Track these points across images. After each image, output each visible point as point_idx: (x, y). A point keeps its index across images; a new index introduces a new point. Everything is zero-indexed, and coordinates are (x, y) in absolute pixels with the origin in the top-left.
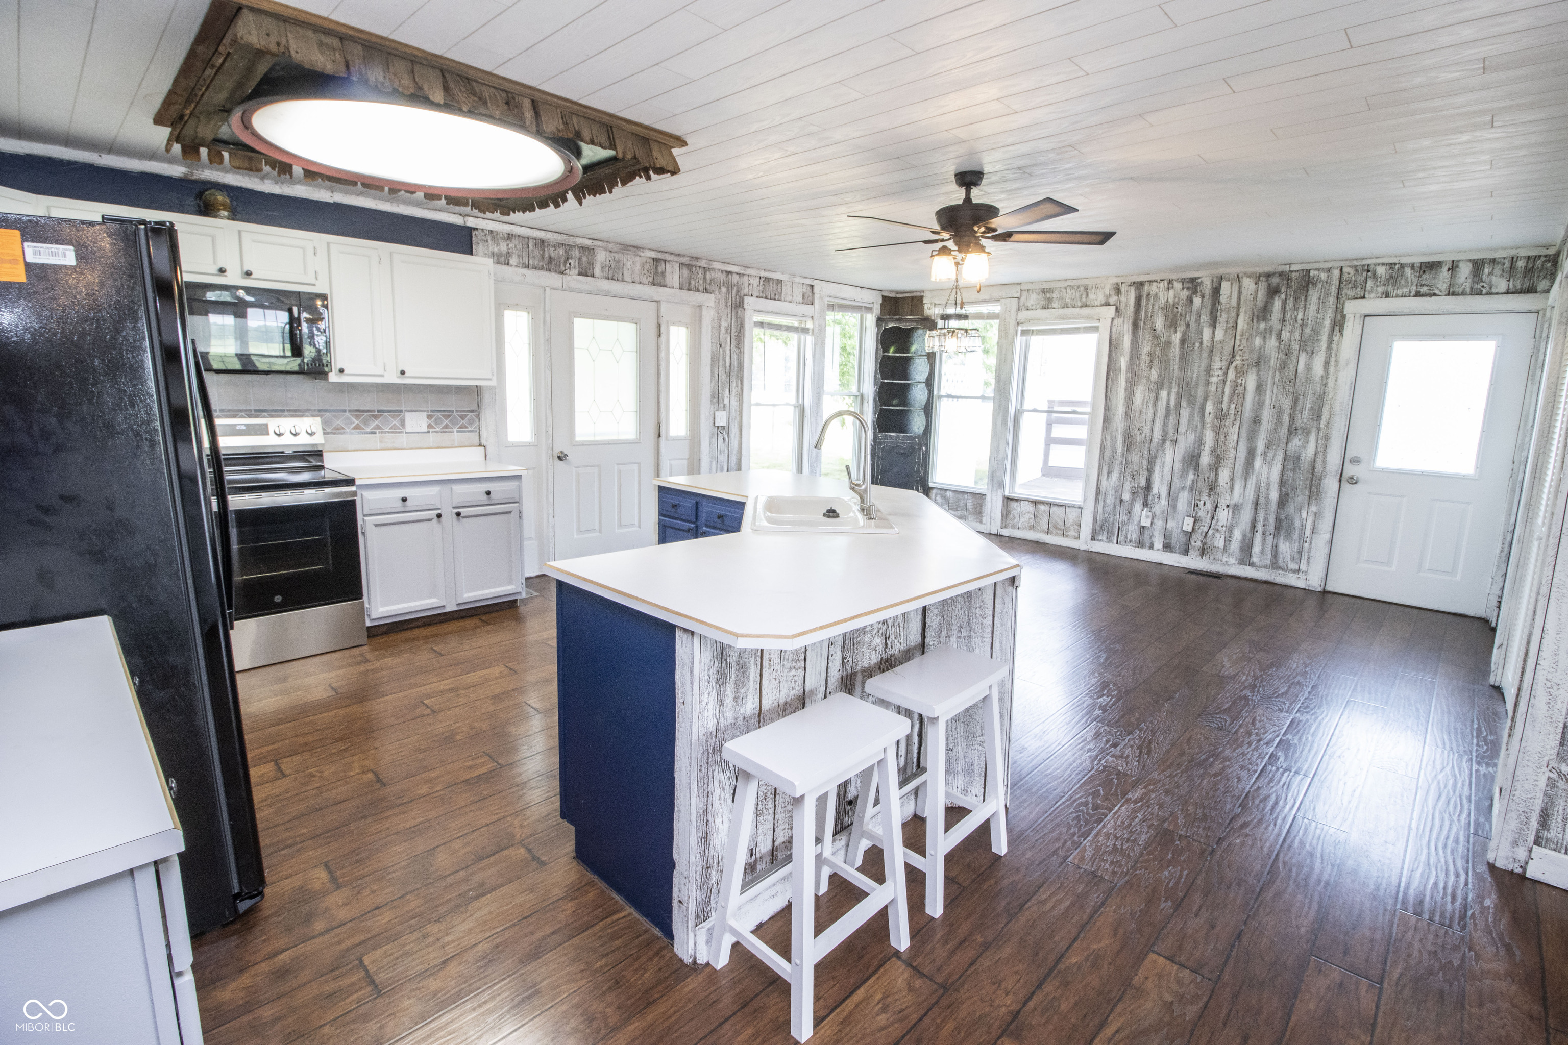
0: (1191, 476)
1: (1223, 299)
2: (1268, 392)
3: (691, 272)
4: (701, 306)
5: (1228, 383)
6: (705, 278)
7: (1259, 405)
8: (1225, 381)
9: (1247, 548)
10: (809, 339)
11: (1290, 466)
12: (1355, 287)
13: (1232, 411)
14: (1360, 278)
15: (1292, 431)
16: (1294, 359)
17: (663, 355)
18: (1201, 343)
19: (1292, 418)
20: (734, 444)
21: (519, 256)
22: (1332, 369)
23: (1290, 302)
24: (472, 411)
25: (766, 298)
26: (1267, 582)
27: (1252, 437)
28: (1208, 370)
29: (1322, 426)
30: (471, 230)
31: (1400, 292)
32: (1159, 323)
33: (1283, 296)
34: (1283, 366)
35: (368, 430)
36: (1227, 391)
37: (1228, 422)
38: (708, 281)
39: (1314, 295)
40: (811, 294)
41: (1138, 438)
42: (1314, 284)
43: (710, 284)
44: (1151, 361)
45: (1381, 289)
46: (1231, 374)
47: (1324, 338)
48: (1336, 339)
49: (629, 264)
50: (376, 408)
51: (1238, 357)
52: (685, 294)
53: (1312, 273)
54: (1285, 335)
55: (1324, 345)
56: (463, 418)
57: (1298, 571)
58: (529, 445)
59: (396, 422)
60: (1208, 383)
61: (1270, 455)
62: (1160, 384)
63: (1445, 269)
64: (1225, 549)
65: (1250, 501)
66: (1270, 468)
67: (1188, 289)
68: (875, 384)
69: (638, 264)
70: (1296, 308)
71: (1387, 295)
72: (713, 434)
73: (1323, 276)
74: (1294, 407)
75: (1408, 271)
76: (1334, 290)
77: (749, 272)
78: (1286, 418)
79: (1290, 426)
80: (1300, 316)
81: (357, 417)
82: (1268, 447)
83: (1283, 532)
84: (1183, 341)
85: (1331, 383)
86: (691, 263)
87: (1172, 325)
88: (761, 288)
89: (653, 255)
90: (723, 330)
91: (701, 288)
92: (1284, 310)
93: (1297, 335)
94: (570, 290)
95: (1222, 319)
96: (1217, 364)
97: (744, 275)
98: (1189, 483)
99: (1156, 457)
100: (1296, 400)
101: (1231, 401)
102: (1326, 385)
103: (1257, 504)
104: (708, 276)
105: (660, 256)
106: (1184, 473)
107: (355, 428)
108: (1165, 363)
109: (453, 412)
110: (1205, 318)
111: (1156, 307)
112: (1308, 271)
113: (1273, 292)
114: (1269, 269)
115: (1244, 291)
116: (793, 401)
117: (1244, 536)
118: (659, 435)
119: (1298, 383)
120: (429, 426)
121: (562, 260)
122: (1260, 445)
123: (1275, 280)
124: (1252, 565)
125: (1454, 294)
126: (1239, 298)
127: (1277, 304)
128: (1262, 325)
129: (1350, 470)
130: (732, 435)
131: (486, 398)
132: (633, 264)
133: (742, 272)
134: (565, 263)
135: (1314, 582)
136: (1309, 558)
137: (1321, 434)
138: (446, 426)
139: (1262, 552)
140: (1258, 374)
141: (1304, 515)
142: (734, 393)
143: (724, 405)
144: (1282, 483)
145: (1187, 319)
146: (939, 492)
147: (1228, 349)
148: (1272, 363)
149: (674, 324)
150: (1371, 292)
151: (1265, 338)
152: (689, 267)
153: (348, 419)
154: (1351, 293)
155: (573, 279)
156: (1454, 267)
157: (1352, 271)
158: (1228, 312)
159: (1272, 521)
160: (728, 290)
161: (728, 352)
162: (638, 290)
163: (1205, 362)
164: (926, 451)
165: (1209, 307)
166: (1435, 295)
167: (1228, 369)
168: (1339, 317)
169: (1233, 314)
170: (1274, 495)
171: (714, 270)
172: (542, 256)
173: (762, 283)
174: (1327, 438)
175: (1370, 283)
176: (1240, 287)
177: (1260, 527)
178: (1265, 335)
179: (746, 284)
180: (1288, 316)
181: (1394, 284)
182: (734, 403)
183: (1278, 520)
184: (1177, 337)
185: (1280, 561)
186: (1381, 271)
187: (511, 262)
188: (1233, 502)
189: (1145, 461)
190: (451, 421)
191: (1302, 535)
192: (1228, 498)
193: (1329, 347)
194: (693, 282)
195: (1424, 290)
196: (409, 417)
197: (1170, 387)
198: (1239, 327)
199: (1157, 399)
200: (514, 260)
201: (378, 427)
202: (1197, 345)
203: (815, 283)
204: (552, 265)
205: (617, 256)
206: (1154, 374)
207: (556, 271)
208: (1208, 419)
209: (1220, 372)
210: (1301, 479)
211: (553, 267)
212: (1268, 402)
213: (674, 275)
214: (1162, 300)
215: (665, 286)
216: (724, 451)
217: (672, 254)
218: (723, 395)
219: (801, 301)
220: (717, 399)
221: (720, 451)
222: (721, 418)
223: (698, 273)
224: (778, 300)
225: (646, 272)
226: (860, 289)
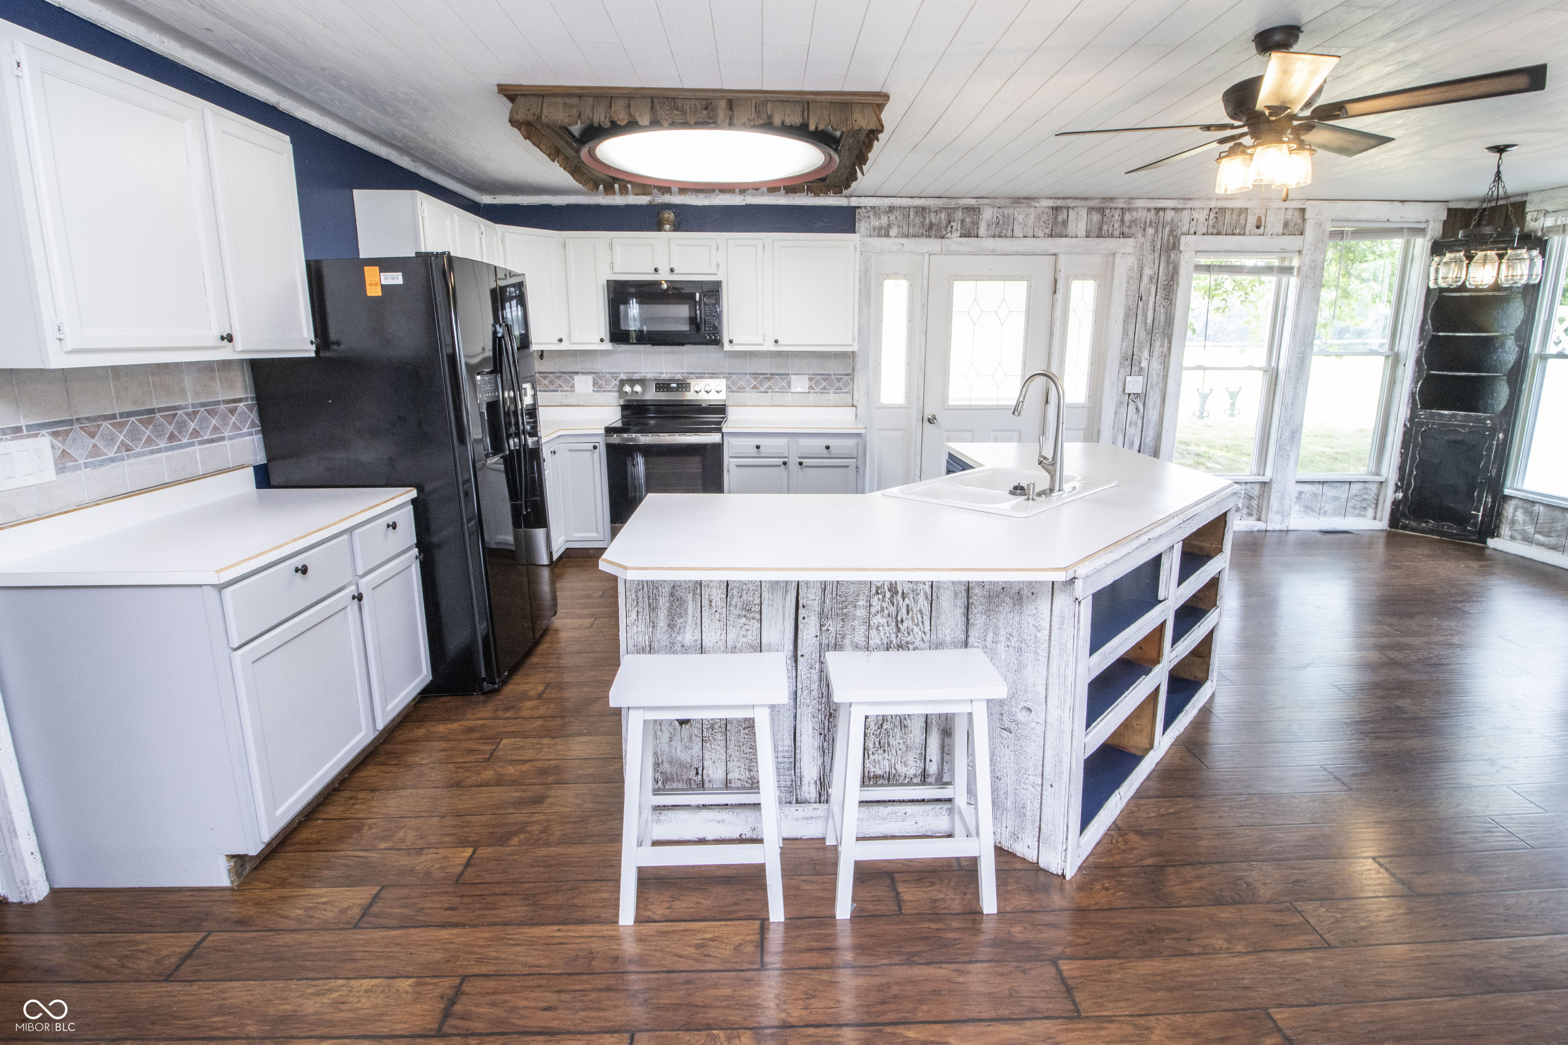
3: (1103, 215)
4: (1114, 254)
6: (1122, 220)
10: (1294, 281)
17: (1058, 313)
20: (1153, 415)
21: (899, 226)
24: (848, 375)
25: (1219, 234)
30: (854, 209)
35: (763, 390)
38: (1127, 224)
40: (1299, 221)
43: (1130, 227)
49: (1020, 218)
50: (769, 372)
52: (1093, 242)
56: (839, 380)
58: (901, 407)
59: (784, 384)
68: (1421, 338)
69: (1032, 217)
72: (1121, 403)
77: (1190, 204)
81: (755, 379)
86: (1103, 205)
88: (1211, 222)
89: (1051, 203)
90: (1145, 279)
91: (1117, 233)
94: (949, 253)
97: (1183, 209)
104: (1127, 217)
105: (1060, 203)
107: (754, 388)
109: (830, 375)
116: (1263, 363)
118: (1047, 402)
120: (810, 387)
121: (944, 223)
130: (1150, 404)
131: (859, 360)
132: (1024, 217)
133: (1180, 206)
134: (947, 226)
138: (824, 388)
142: (1156, 355)
143: (1141, 369)
146: (1521, 504)
149: (1077, 277)
152: (1101, 211)
153: (748, 380)
155: (955, 241)
160: (1157, 231)
161: (1151, 305)
162: (1030, 244)
164: (1505, 439)
171: (1136, 209)
172: (923, 223)
173: (1212, 215)
179: (1186, 220)
182: (1156, 365)
187: (891, 233)
190: (828, 384)
194: (1105, 227)
196: (794, 378)
200: (893, 232)
201: (770, 388)
203: (1307, 205)
204: (933, 231)
205: (1006, 211)
207: (936, 237)
211: (933, 232)
213: (1079, 222)
215: (1066, 236)
216: (1136, 423)
217: (1076, 199)
218: (1140, 357)
219: (1281, 232)
220: (1130, 361)
221: (1131, 422)
222: (1135, 384)
223: (1113, 216)
224: (1239, 234)
225: (1042, 224)
226: (1399, 204)
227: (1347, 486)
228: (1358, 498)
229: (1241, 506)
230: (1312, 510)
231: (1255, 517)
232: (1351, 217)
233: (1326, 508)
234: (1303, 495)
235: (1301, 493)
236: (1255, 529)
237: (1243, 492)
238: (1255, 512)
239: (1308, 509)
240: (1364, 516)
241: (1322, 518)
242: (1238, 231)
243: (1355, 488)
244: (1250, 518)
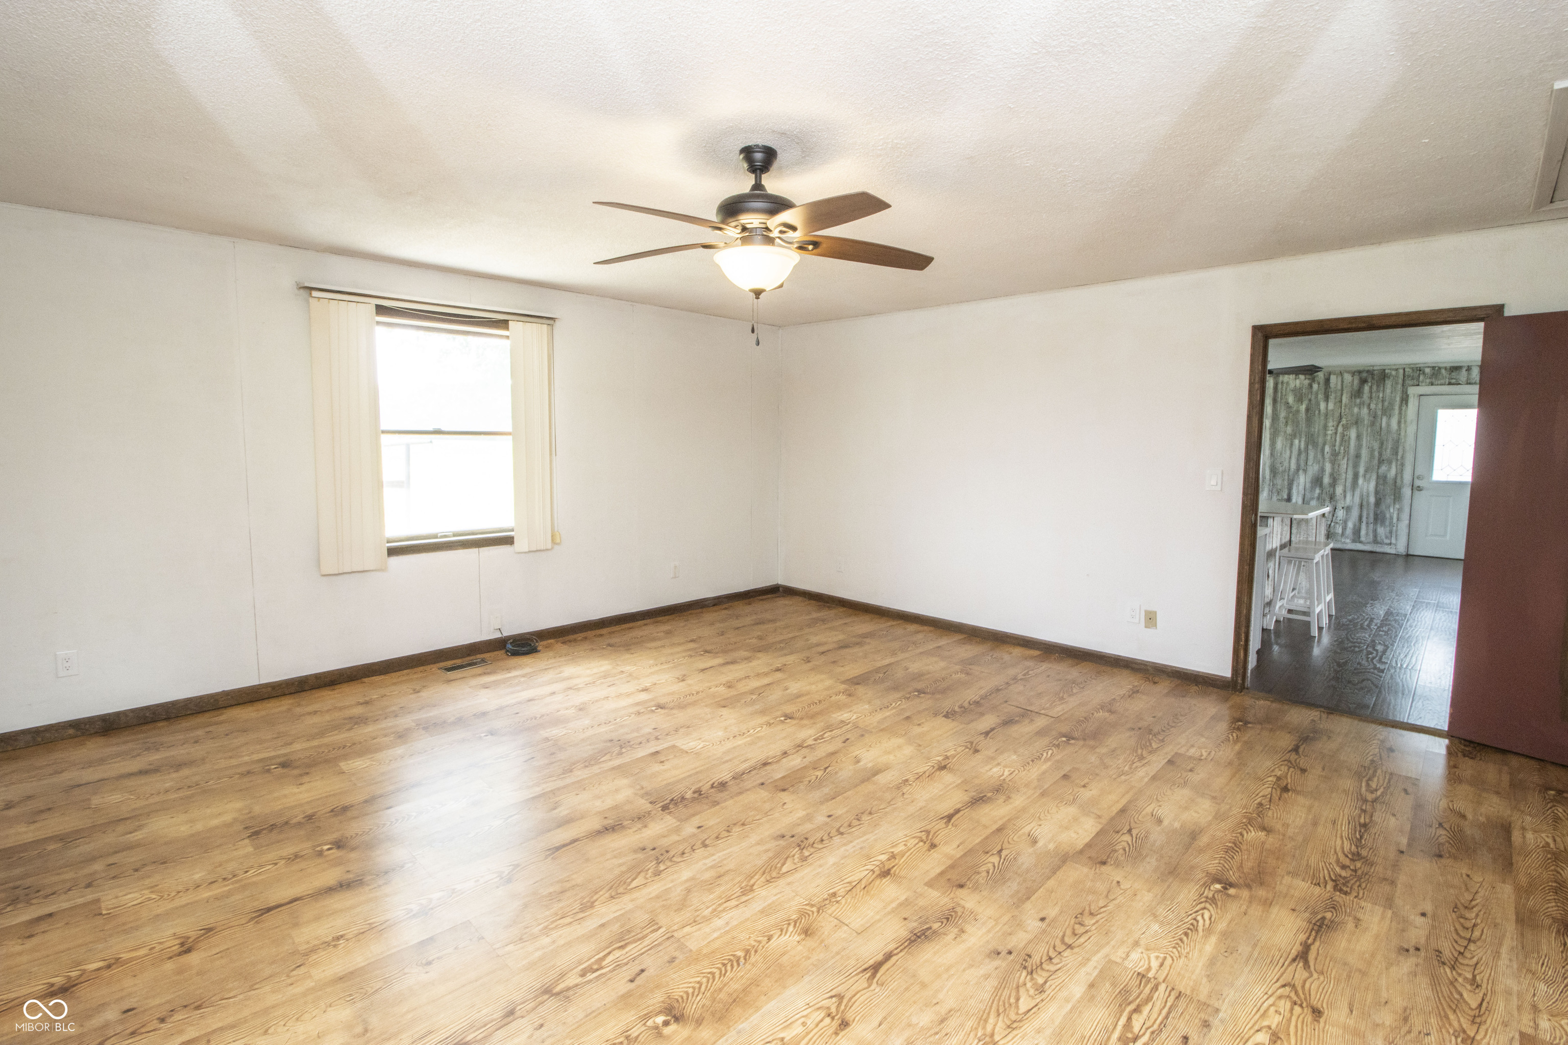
0: (1318, 491)
1: (1332, 385)
2: (1364, 440)
5: (1338, 435)
7: (1359, 447)
8: (1336, 433)
9: (1357, 532)
11: (1381, 482)
12: (1413, 379)
13: (1342, 451)
14: (1416, 375)
15: (1381, 462)
16: (1379, 420)
18: (1319, 411)
19: (1380, 454)
22: (1403, 425)
23: (1375, 388)
26: (1372, 552)
27: (1356, 466)
28: (1325, 427)
29: (1399, 458)
31: (1439, 382)
32: (1291, 399)
33: (1370, 384)
34: (1373, 424)
36: (1338, 439)
37: (1340, 457)
39: (1389, 383)
41: (1281, 469)
42: (1389, 378)
44: (1287, 422)
45: (1428, 381)
46: (1340, 429)
47: (1397, 408)
48: (1404, 408)
51: (1344, 419)
53: (1387, 371)
54: (1373, 406)
55: (1397, 411)
57: (1390, 544)
60: (1325, 435)
61: (1368, 476)
62: (1293, 436)
63: (1464, 370)
64: (1343, 534)
65: (1357, 504)
66: (1368, 483)
67: (1309, 379)
70: (1378, 391)
71: (1432, 384)
73: (1394, 373)
74: (1381, 447)
75: (1443, 371)
76: (1400, 381)
78: (1376, 454)
79: (1379, 459)
80: (1381, 395)
82: (1366, 471)
83: (1379, 522)
84: (1307, 410)
85: (1403, 434)
87: (1300, 400)
92: (1371, 392)
93: (1380, 406)
95: (1332, 397)
96: (1330, 424)
98: (1316, 495)
99: (1293, 480)
100: (1382, 444)
101: (1341, 445)
102: (1400, 434)
103: (1361, 506)
106: (1312, 489)
108: (1296, 423)
110: (1321, 396)
111: (1288, 389)
112: (1384, 370)
113: (1363, 381)
114: (1361, 369)
115: (1345, 381)
117: (1355, 525)
119: (1382, 434)
122: (1361, 470)
123: (1364, 375)
124: (1361, 542)
125: (1470, 384)
126: (1342, 385)
127: (1366, 388)
128: (1358, 401)
129: (1418, 483)
135: (1401, 548)
136: (1396, 536)
137: (1399, 463)
139: (1367, 534)
140: (1357, 430)
141: (1392, 510)
144: (1377, 492)
145: (1310, 396)
147: (1337, 415)
148: (1366, 422)
150: (1422, 382)
151: (1360, 408)
154: (1411, 383)
156: (1469, 369)
157: (1411, 371)
158: (1336, 393)
159: (1372, 515)
163: (1322, 422)
165: (1323, 391)
166: (1459, 384)
167: (1338, 426)
168: (1405, 396)
169: (1339, 394)
170: (1372, 500)
174: (1403, 465)
175: (1421, 378)
176: (1342, 378)
177: (1364, 519)
178: (1360, 406)
180: (1374, 395)
181: (1436, 378)
183: (1376, 515)
184: (1303, 408)
185: (1379, 539)
186: (1427, 370)
188: (1346, 505)
189: (1286, 483)
191: (1391, 524)
192: (1343, 503)
193: (1400, 413)
195: (1453, 381)
197: (1301, 438)
198: (1344, 401)
199: (1292, 445)
202: (1317, 412)
206: (1289, 430)
208: (1327, 456)
209: (1333, 428)
210: (1388, 490)
212: (1364, 445)
214: (1292, 385)
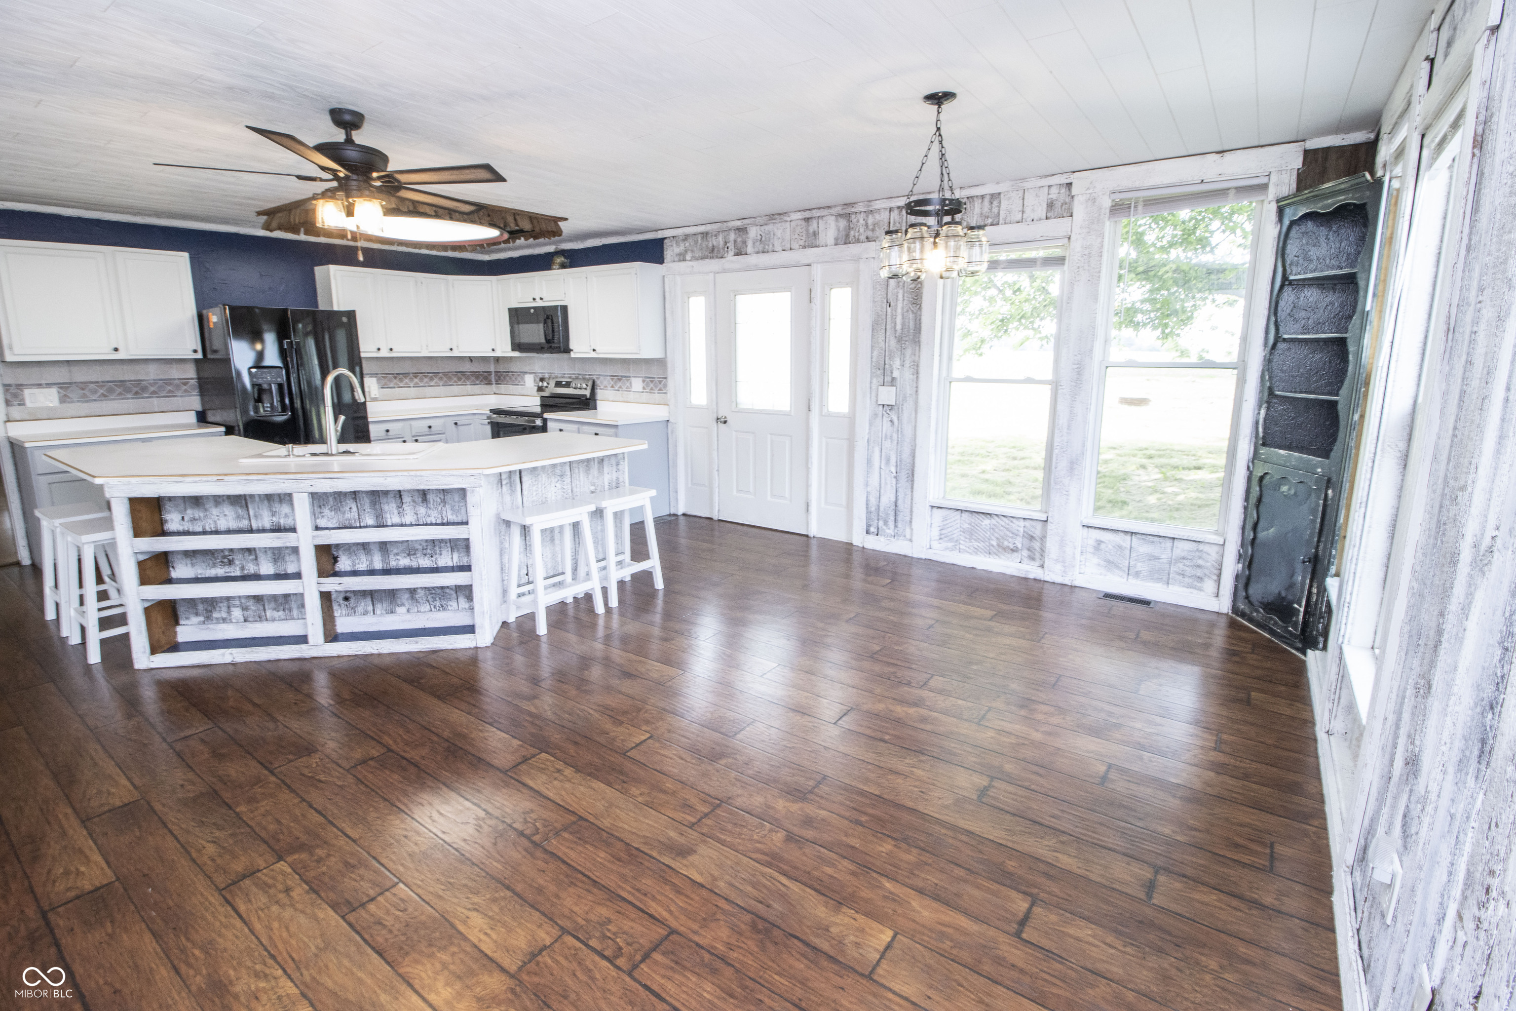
3: (849, 221)
4: (859, 260)
6: (866, 224)
10: (1066, 274)
20: (908, 430)
21: (692, 251)
24: (663, 378)
30: (662, 240)
35: (617, 389)
38: (871, 227)
40: (1066, 199)
43: (873, 230)
49: (779, 233)
50: (619, 375)
52: (841, 250)
56: (658, 383)
58: (703, 408)
59: (628, 384)
69: (788, 230)
72: (876, 415)
81: (613, 380)
86: (845, 211)
89: (799, 216)
91: (863, 238)
104: (871, 220)
105: (807, 214)
109: (653, 378)
118: (810, 409)
120: (644, 388)
121: (722, 244)
130: (904, 417)
131: (669, 366)
132: (781, 231)
134: (724, 247)
138: (652, 389)
142: (907, 364)
143: (893, 379)
149: (833, 286)
152: (847, 216)
153: (610, 381)
155: (731, 260)
161: (900, 311)
162: (788, 256)
171: (879, 210)
172: (707, 247)
182: (908, 374)
187: (685, 258)
190: (653, 386)
194: (852, 233)
196: (634, 380)
200: (688, 257)
201: (621, 387)
203: (1073, 178)
204: (714, 253)
205: (766, 228)
207: (716, 258)
211: (715, 254)
213: (829, 229)
215: (817, 247)
216: (891, 437)
217: (820, 208)
218: (891, 366)
219: (1044, 216)
220: (882, 371)
221: (886, 435)
222: (888, 395)
223: (858, 221)
224: (992, 225)
225: (796, 236)
226: (1218, 156)
227: (1169, 543)
228: (1187, 563)
229: (1019, 546)
230: (1118, 567)
231: (1038, 563)
232: (1137, 184)
233: (1138, 569)
234: (1103, 546)
235: (1099, 542)
236: (1031, 576)
237: (1022, 530)
238: (1038, 556)
239: (1110, 565)
240: (1200, 589)
241: (1132, 581)
242: (990, 221)
243: (1182, 548)
244: (1032, 563)
